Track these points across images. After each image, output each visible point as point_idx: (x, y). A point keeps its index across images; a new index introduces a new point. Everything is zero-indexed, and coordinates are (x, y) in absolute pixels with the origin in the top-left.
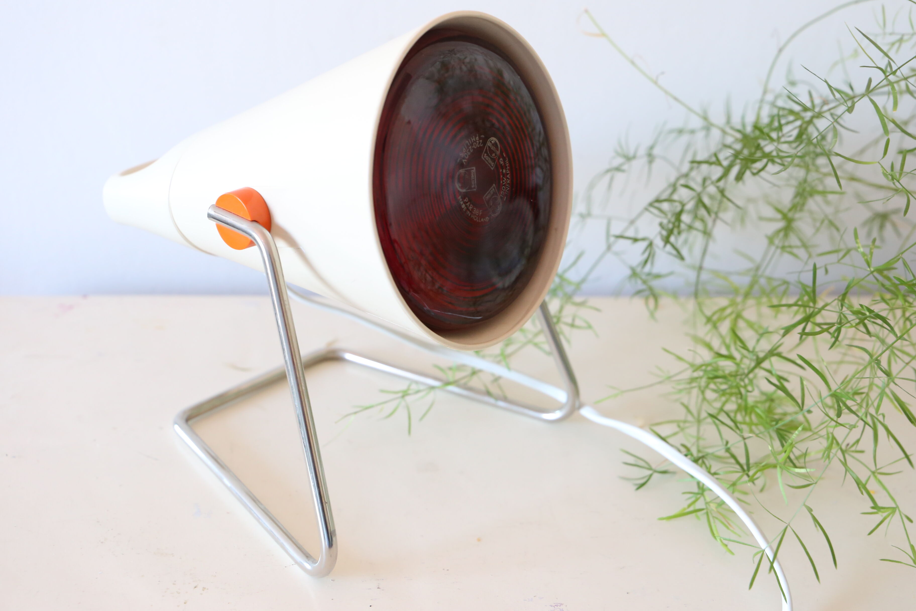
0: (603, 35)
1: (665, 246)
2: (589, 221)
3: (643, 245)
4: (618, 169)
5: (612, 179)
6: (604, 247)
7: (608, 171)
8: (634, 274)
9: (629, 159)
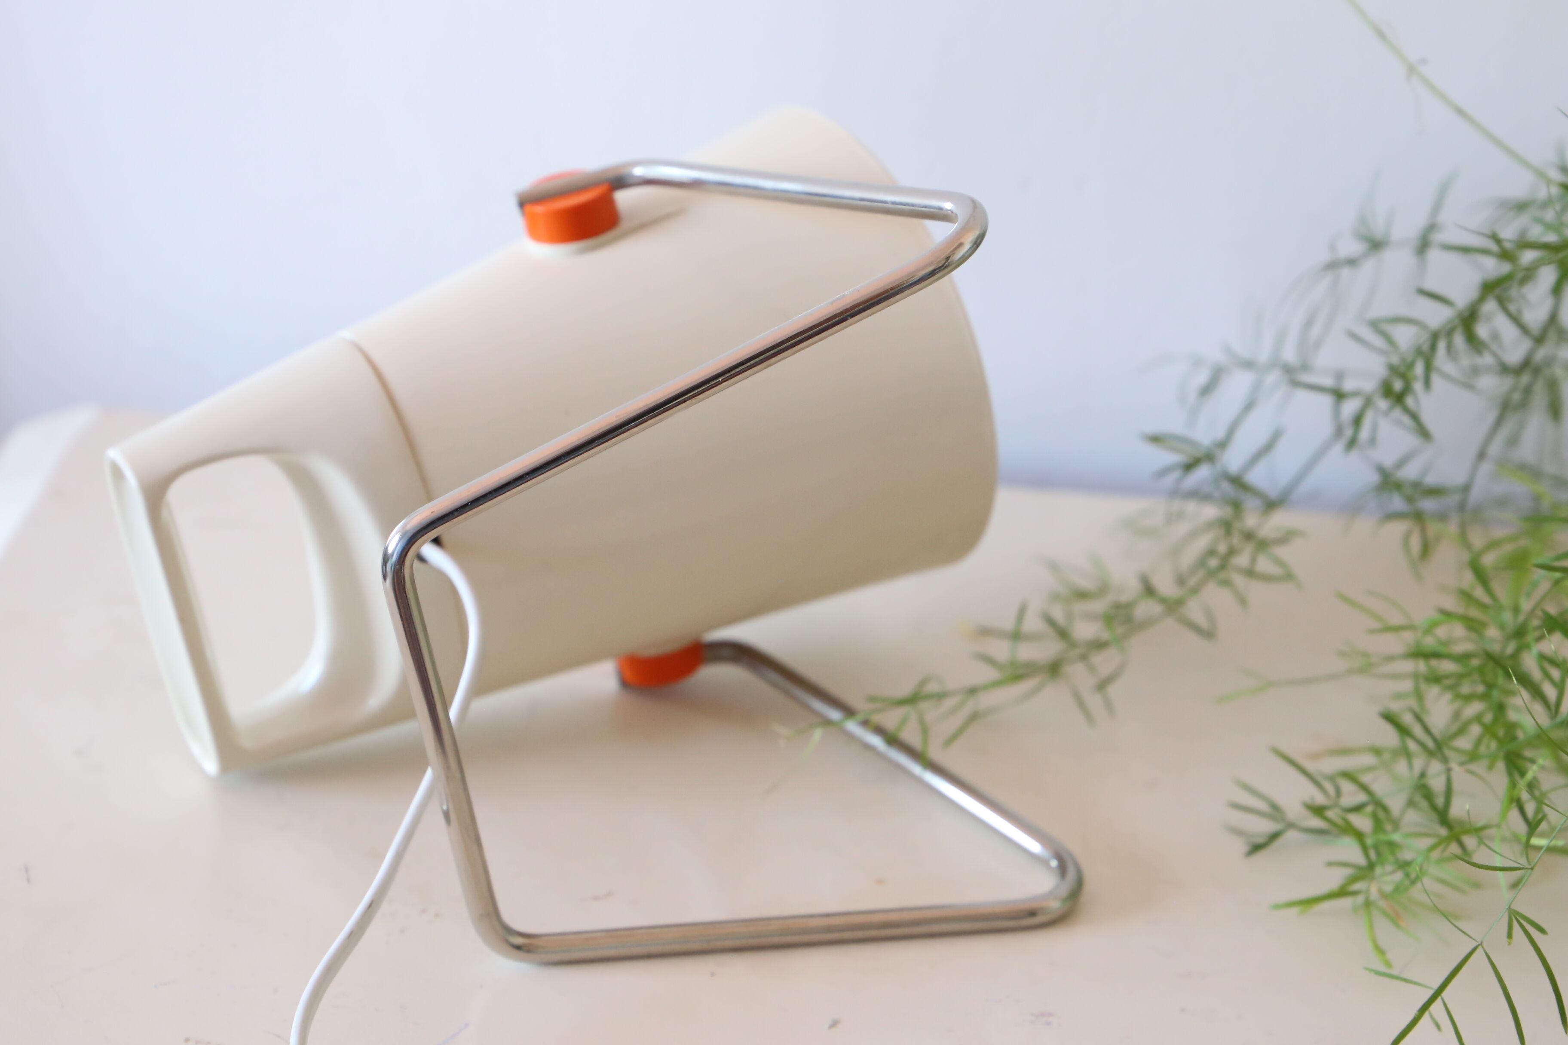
3: (1350, 408)
8: (1387, 480)
9: (1376, 244)
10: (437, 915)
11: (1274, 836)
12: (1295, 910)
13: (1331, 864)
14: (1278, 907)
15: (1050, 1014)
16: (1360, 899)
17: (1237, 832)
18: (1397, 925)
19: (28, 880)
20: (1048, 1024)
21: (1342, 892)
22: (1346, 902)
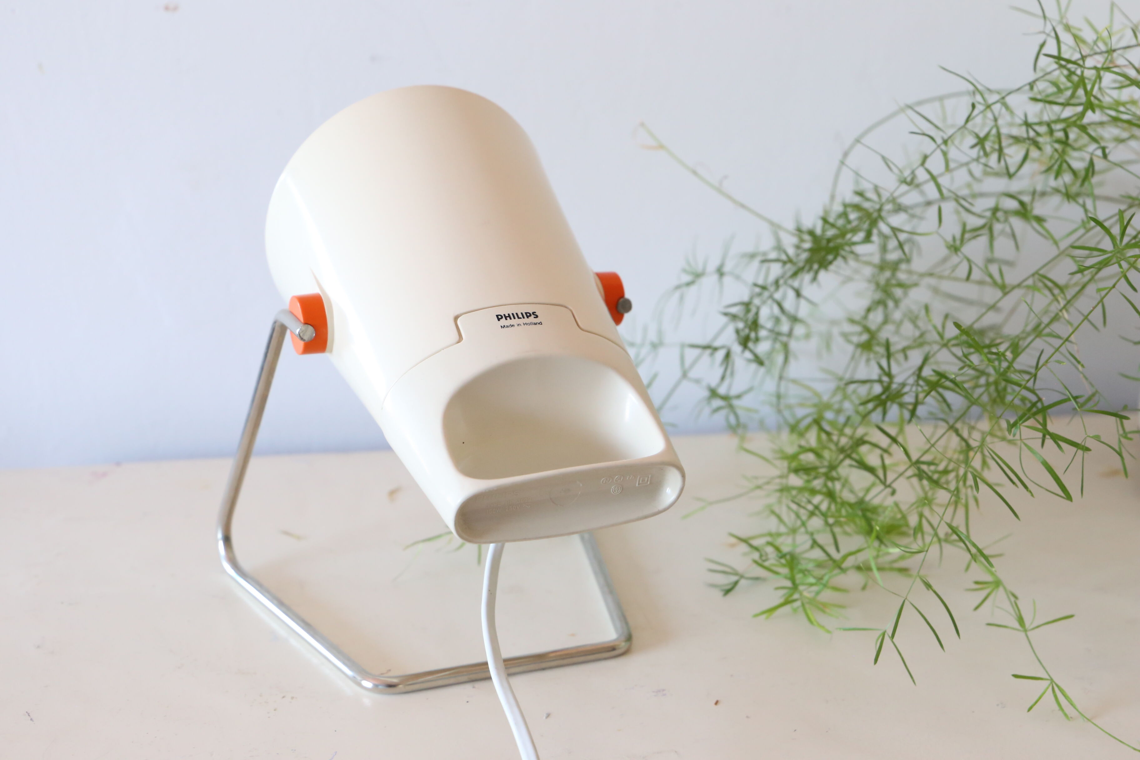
0: (661, 147)
1: (743, 352)
2: (662, 351)
3: (720, 355)
4: (688, 285)
5: (682, 298)
6: (678, 374)
7: (678, 287)
8: (713, 393)
9: (698, 275)
10: (292, 698)
11: (736, 583)
12: (764, 616)
13: (777, 588)
14: (756, 616)
15: (664, 690)
16: (798, 604)
17: (713, 586)
18: (824, 612)
19: (31, 719)
20: (664, 695)
21: (787, 602)
22: (787, 609)
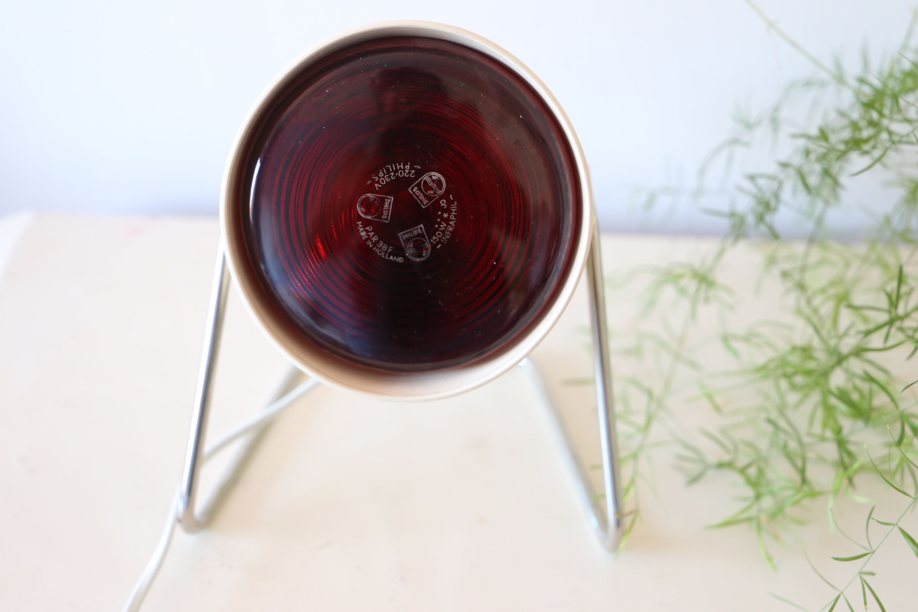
4: (735, 141)
9: (749, 126)
